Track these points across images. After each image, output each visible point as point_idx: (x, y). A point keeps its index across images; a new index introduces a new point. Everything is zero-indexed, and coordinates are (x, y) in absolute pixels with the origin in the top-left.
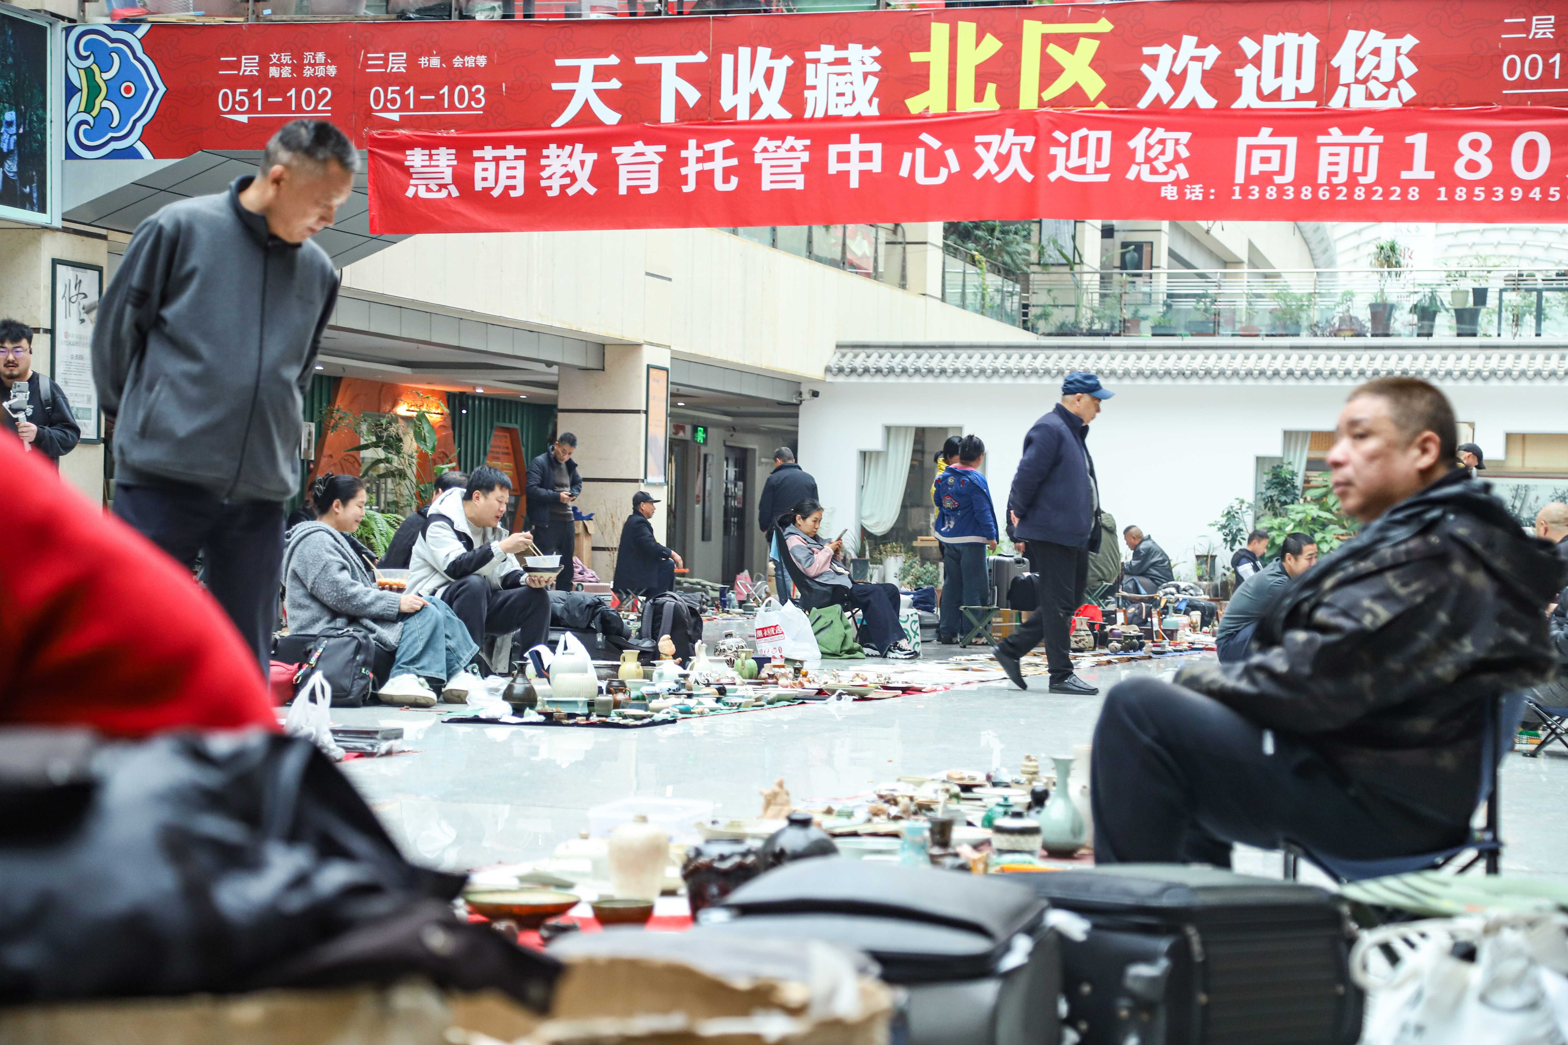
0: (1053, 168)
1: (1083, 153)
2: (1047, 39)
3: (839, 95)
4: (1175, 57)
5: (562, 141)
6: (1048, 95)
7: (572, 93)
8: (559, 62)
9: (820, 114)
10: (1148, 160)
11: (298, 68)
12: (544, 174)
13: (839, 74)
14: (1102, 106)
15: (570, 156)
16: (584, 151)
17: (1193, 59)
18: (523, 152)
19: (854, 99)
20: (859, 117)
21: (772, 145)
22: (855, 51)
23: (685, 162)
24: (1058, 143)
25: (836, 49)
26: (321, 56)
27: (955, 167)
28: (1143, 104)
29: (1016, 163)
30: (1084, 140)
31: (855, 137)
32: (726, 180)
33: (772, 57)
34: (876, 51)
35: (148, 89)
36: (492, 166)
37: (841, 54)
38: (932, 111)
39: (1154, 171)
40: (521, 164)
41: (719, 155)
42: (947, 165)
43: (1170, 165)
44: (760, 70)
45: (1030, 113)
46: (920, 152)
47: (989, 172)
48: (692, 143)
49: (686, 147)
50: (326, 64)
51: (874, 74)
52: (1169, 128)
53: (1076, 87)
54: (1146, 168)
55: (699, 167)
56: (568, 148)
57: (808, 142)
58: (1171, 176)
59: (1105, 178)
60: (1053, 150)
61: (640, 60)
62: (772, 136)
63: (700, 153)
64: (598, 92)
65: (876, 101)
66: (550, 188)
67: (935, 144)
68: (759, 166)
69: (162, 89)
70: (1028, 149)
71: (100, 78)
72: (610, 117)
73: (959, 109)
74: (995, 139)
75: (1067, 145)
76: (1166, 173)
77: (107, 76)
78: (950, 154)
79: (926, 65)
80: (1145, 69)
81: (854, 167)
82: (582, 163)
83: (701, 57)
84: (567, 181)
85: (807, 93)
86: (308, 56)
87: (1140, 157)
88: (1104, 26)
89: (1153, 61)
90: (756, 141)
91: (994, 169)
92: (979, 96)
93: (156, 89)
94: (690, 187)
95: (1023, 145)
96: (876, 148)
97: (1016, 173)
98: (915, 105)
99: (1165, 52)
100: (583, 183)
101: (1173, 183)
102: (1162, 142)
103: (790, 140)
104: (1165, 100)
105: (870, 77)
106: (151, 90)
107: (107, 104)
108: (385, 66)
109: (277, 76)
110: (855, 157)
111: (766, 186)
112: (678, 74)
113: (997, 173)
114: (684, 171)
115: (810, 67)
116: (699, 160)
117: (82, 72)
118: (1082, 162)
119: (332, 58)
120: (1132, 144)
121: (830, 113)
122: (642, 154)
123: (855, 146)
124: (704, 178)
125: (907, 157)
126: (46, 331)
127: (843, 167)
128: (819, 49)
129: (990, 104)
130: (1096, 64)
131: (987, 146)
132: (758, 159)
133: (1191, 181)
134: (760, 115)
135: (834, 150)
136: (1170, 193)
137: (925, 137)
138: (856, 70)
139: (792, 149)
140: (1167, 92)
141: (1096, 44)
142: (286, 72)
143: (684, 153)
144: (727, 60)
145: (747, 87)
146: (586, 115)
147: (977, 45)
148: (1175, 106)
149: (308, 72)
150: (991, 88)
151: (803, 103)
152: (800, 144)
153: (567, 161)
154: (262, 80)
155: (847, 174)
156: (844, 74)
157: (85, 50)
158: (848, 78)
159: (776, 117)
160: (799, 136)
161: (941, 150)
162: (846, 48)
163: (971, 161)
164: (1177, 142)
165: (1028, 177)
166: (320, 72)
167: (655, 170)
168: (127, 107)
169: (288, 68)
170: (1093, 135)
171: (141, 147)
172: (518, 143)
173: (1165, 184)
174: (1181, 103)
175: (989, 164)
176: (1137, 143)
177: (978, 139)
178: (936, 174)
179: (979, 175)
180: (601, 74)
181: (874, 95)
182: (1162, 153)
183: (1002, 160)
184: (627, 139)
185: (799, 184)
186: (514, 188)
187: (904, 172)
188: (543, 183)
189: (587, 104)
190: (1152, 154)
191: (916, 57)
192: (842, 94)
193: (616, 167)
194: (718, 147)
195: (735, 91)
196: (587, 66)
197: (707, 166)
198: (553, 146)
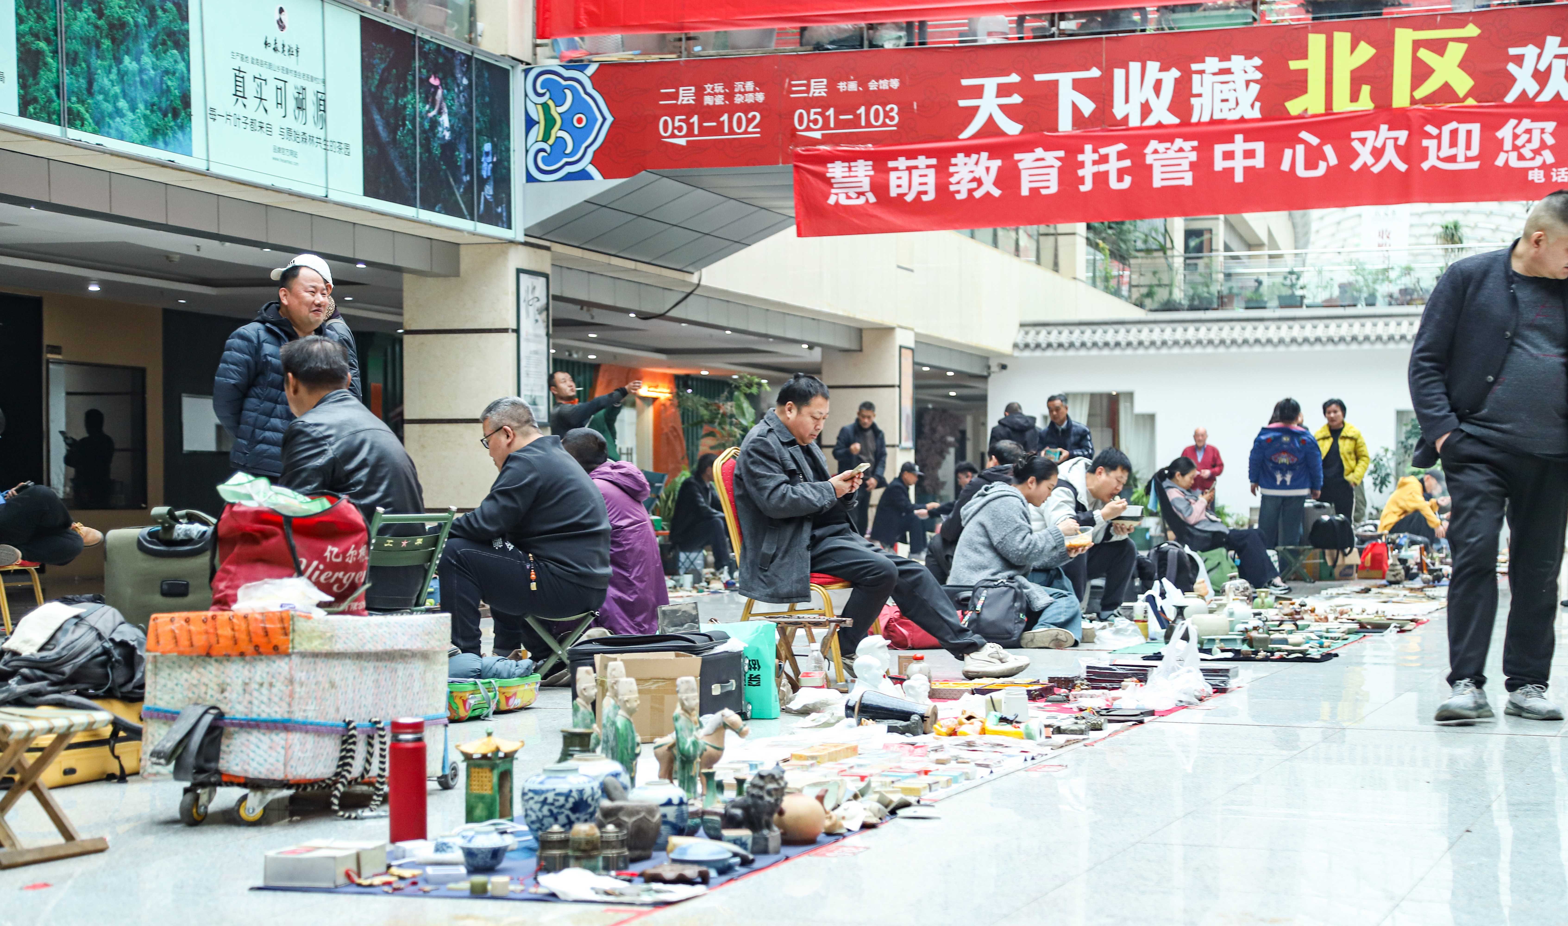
0: (1425, 158)
1: (1453, 143)
2: (1417, 45)
3: (1223, 101)
4: (1540, 56)
5: (968, 151)
6: (1419, 94)
7: (976, 109)
8: (965, 82)
9: (1206, 118)
10: (1515, 148)
11: (729, 96)
12: (953, 180)
13: (1222, 83)
14: (1471, 101)
15: (977, 163)
16: (989, 158)
17: (1557, 57)
18: (933, 161)
19: (1237, 104)
20: (1242, 120)
21: (1161, 147)
22: (1237, 62)
23: (1082, 165)
24: (1429, 136)
25: (1220, 61)
26: (750, 85)
27: (1333, 160)
28: (1510, 98)
29: (1390, 155)
30: (1454, 133)
31: (1239, 138)
32: (1120, 179)
33: (1161, 70)
34: (1257, 61)
35: (596, 120)
36: (905, 175)
37: (1225, 65)
38: (1310, 112)
39: (1521, 157)
40: (932, 173)
41: (1113, 157)
42: (1325, 159)
43: (1537, 152)
44: (1150, 81)
45: (1403, 110)
46: (1300, 149)
47: (1365, 164)
48: (1088, 148)
49: (1082, 152)
50: (755, 91)
51: (1256, 81)
52: (1535, 119)
53: (1446, 86)
54: (1514, 155)
55: (1096, 169)
56: (974, 157)
57: (1195, 143)
58: (1539, 161)
59: (1475, 165)
60: (1425, 143)
61: (1038, 77)
62: (1162, 139)
63: (1096, 157)
64: (1002, 107)
65: (1258, 105)
66: (958, 192)
67: (1314, 141)
68: (1151, 166)
69: (610, 119)
70: (1402, 142)
71: (555, 111)
72: (1012, 128)
73: (1336, 109)
74: (1370, 134)
75: (1439, 137)
76: (1533, 159)
77: (561, 109)
78: (1328, 150)
79: (1305, 72)
80: (1512, 67)
81: (1239, 165)
82: (988, 169)
83: (1095, 73)
84: (974, 185)
85: (1193, 100)
86: (739, 86)
87: (1508, 146)
88: (1472, 31)
89: (1519, 60)
90: (1146, 144)
91: (1370, 160)
92: (1354, 97)
93: (604, 119)
94: (1087, 187)
95: (1396, 139)
96: (1259, 147)
97: (1390, 163)
98: (1294, 107)
99: (1530, 52)
100: (989, 187)
101: (1540, 168)
102: (1529, 131)
103: (1179, 142)
104: (1531, 94)
105: (1252, 84)
106: (600, 119)
107: (562, 134)
108: (808, 91)
109: (711, 103)
110: (1239, 155)
111: (1157, 183)
112: (1074, 88)
113: (1373, 165)
114: (1081, 173)
115: (1196, 78)
116: (1095, 163)
117: (540, 107)
118: (1453, 151)
119: (760, 85)
120: (1499, 134)
121: (1215, 117)
122: (1043, 159)
123: (1239, 145)
124: (1101, 178)
125: (1288, 153)
126: (513, 331)
127: (1228, 164)
128: (1203, 61)
129: (1365, 103)
130: (1464, 65)
131: (1363, 141)
132: (1149, 160)
133: (1558, 164)
134: (1151, 121)
135: (1219, 149)
136: (1537, 176)
137: (1304, 135)
138: (1239, 78)
139: (1181, 150)
140: (1532, 88)
141: (1464, 47)
142: (719, 100)
143: (1080, 158)
144: (1119, 74)
145: (1138, 97)
146: (990, 128)
147: (1352, 51)
148: (1540, 99)
149: (739, 99)
150: (1366, 90)
151: (1190, 109)
152: (1188, 145)
153: (973, 168)
154: (698, 108)
155: (1232, 170)
156: (1227, 82)
157: (542, 88)
158: (1231, 86)
159: (1165, 122)
160: (1187, 138)
161: (1320, 146)
162: (1229, 60)
163: (1347, 154)
164: (1543, 131)
165: (1402, 167)
166: (750, 98)
167: (1054, 174)
168: (579, 136)
169: (721, 97)
170: (1463, 128)
171: (592, 170)
172: (929, 154)
173: (1533, 169)
174: (1546, 96)
175: (1365, 156)
176: (1505, 133)
177: (1354, 135)
178: (1315, 167)
179: (1355, 166)
180: (1003, 91)
181: (1257, 99)
182: (1529, 141)
183: (1377, 153)
184: (1028, 147)
185: (1188, 180)
186: (925, 193)
187: (1285, 166)
188: (952, 188)
189: (991, 118)
190: (1519, 142)
191: (1294, 65)
192: (1227, 100)
193: (1018, 171)
194: (1112, 151)
195: (1127, 101)
196: (990, 84)
197: (1103, 168)
198: (961, 155)
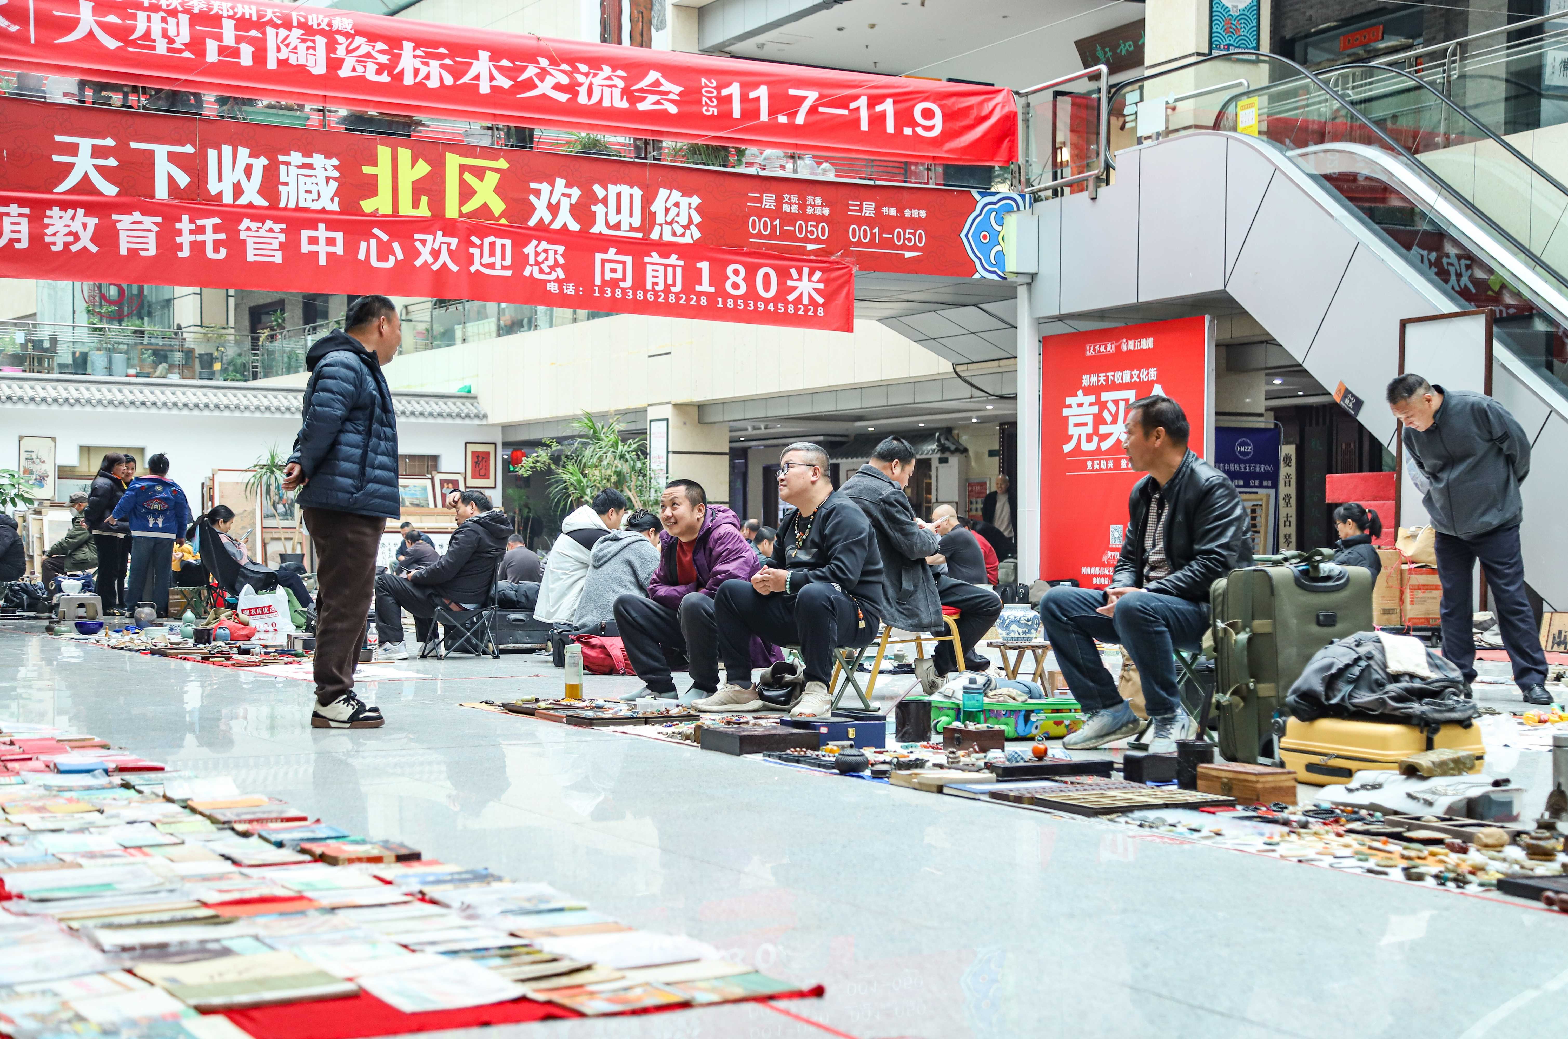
0: (472, 262)
1: (492, 254)
2: (462, 168)
3: (307, 192)
4: (552, 192)
5: (63, 205)
6: (465, 209)
7: (72, 165)
8: (58, 138)
9: (292, 205)
10: (537, 263)
12: (48, 231)
13: (306, 176)
14: (504, 221)
15: (72, 219)
16: (85, 215)
17: (563, 195)
18: (26, 211)
19: (319, 196)
20: (323, 211)
21: (254, 225)
22: (318, 160)
23: (179, 231)
24: (474, 245)
25: (304, 157)
27: (400, 256)
28: (532, 223)
29: (445, 257)
30: (492, 245)
31: (322, 226)
32: (216, 249)
33: (251, 156)
34: (335, 162)
37: (308, 161)
38: (380, 212)
39: (541, 271)
40: (24, 221)
41: (209, 229)
42: (394, 254)
43: (553, 268)
44: (241, 165)
45: (454, 221)
46: (373, 242)
47: (426, 261)
48: (185, 218)
49: (180, 221)
51: (335, 179)
52: (550, 242)
53: (485, 205)
54: (536, 268)
55: (192, 238)
56: (70, 211)
57: (284, 226)
58: (553, 276)
59: (509, 273)
60: (472, 250)
61: (133, 145)
62: (254, 218)
63: (193, 227)
64: (97, 168)
65: (336, 199)
66: (54, 243)
67: (385, 237)
68: (244, 241)
70: (453, 247)
72: (109, 189)
73: (401, 213)
74: (429, 238)
75: (481, 247)
76: (550, 273)
78: (396, 246)
79: (375, 176)
80: (532, 198)
81: (322, 249)
82: (84, 225)
83: (189, 149)
84: (71, 239)
85: (281, 188)
87: (532, 261)
88: (503, 164)
89: (537, 193)
90: (240, 222)
91: (430, 260)
92: (416, 205)
94: (184, 252)
95: (449, 244)
96: (339, 236)
97: (445, 264)
98: (368, 206)
99: (545, 188)
100: (86, 243)
101: (555, 281)
102: (546, 251)
103: (269, 224)
104: (547, 222)
105: (331, 181)
110: (322, 241)
111: (250, 258)
112: (170, 160)
113: (433, 263)
114: (179, 240)
115: (283, 168)
116: (192, 231)
118: (492, 260)
120: (526, 250)
121: (301, 205)
122: (141, 222)
123: (322, 233)
124: (198, 247)
125: (363, 245)
127: (313, 247)
128: (291, 156)
129: (424, 211)
130: (498, 191)
131: (424, 242)
132: (243, 236)
133: (566, 280)
134: (244, 200)
135: (305, 234)
136: (553, 288)
137: (376, 231)
138: (320, 173)
139: (271, 230)
140: (548, 218)
141: (498, 176)
143: (178, 225)
144: (211, 153)
145: (230, 177)
146: (86, 185)
147: (413, 167)
148: (553, 227)
150: (424, 200)
151: (278, 195)
152: (277, 227)
153: (69, 222)
155: (316, 253)
156: (310, 176)
158: (313, 180)
159: (256, 203)
160: (276, 220)
161: (388, 242)
162: (311, 157)
163: (412, 253)
164: (556, 252)
165: (454, 268)
167: (152, 238)
170: (499, 242)
172: (21, 203)
173: (550, 281)
174: (557, 225)
175: (426, 256)
176: (529, 250)
177: (417, 236)
178: (386, 260)
179: (419, 263)
180: (98, 152)
181: (336, 196)
182: (547, 259)
183: (436, 254)
184: (125, 209)
185: (278, 259)
186: (18, 241)
187: (361, 256)
188: (47, 238)
189: (86, 176)
190: (540, 259)
191: (367, 170)
192: (310, 192)
193: (117, 230)
194: (208, 223)
195: (221, 180)
196: (87, 144)
197: (199, 237)
198: (55, 209)
